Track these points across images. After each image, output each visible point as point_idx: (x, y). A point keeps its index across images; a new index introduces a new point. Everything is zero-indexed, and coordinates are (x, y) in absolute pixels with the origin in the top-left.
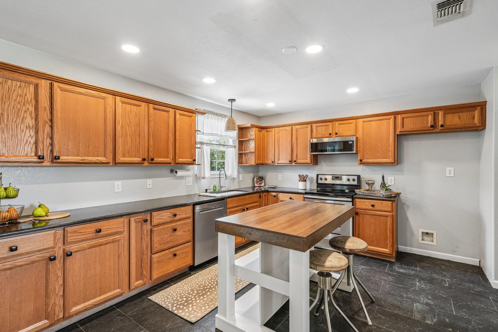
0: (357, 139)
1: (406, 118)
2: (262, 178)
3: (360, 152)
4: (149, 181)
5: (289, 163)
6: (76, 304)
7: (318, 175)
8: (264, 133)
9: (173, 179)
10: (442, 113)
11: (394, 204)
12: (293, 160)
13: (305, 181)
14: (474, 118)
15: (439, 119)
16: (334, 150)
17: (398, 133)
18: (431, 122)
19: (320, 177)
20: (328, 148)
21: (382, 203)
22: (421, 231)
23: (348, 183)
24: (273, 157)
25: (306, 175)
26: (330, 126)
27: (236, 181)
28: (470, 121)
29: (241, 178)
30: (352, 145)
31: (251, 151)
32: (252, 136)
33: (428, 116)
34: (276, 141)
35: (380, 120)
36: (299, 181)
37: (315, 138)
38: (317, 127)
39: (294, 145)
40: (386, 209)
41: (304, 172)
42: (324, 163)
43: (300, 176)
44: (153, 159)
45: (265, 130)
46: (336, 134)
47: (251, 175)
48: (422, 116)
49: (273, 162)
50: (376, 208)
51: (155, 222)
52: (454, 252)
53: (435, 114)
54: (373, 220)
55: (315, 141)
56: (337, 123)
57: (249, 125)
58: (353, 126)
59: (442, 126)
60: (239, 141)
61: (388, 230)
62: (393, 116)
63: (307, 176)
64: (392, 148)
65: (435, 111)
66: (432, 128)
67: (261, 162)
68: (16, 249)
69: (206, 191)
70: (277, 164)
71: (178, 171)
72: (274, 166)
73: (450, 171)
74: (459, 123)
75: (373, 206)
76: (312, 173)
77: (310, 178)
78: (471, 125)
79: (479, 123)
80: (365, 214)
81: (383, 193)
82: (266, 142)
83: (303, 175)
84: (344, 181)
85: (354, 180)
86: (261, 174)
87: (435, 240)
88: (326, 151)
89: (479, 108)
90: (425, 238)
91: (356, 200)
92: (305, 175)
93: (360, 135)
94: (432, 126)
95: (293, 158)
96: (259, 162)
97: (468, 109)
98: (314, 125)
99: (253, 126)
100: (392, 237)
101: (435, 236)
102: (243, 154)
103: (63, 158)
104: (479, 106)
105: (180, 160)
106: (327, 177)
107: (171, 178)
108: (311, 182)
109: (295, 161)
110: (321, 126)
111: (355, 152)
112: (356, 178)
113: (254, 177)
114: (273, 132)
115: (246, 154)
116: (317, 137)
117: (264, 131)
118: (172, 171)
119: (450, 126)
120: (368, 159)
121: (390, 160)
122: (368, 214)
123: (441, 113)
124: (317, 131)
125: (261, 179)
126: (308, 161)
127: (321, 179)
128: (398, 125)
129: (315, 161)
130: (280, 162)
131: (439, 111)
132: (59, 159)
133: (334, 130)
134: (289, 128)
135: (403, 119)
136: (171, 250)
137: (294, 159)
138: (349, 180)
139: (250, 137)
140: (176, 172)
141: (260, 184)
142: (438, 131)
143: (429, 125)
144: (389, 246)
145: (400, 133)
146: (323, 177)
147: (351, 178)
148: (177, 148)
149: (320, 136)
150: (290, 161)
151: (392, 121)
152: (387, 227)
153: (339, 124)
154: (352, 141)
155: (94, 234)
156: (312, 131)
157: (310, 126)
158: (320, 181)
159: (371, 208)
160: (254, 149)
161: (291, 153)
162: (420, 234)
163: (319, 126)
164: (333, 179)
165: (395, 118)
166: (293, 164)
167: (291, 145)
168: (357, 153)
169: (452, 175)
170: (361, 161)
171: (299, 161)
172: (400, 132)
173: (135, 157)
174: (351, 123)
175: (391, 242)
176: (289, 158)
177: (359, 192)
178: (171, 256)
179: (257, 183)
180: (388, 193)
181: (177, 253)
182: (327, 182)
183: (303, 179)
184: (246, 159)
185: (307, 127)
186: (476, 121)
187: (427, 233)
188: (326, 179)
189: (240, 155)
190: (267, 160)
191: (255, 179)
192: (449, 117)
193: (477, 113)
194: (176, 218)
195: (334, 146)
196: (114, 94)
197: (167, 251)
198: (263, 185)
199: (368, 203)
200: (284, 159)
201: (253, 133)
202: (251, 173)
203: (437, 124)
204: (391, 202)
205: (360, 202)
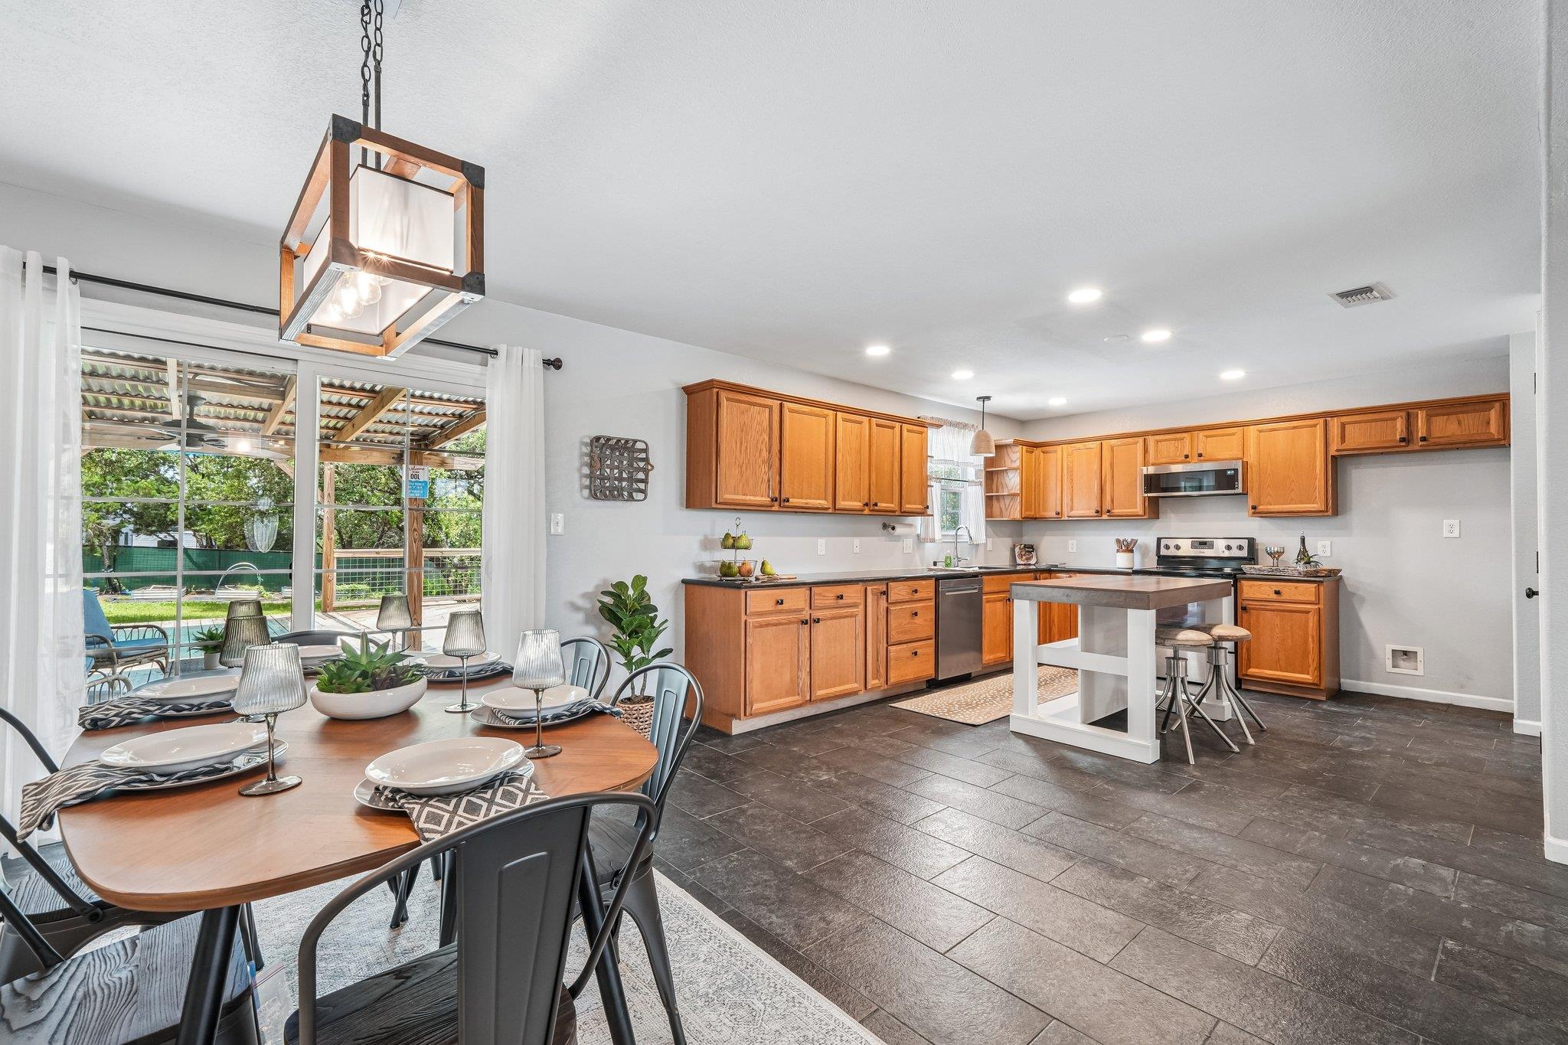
0: (1245, 465)
1: (1349, 423)
2: (1032, 547)
3: (1252, 491)
4: (857, 541)
5: (1096, 514)
6: (820, 688)
7: (1159, 540)
8: (1037, 456)
9: (886, 541)
10: (1424, 415)
11: (1321, 588)
12: (1103, 508)
13: (1132, 551)
14: (1488, 423)
15: (1417, 426)
16: (1200, 488)
17: (1333, 452)
18: (1402, 431)
19: (1163, 542)
20: (1183, 484)
21: (1296, 588)
22: (1390, 647)
23: (1227, 554)
24: (1059, 502)
25: (1132, 540)
26: (1187, 441)
27: (981, 549)
28: (1480, 428)
29: (989, 547)
30: (1234, 478)
31: (1012, 492)
32: (1015, 461)
33: (1394, 419)
34: (1065, 471)
35: (1294, 428)
36: (1118, 551)
37: (1153, 465)
38: (1157, 441)
39: (1105, 478)
40: (1306, 599)
41: (1128, 535)
42: (1172, 515)
43: (1118, 541)
44: (876, 505)
45: (1039, 449)
46: (1200, 455)
47: (1008, 542)
48: (1382, 420)
49: (1058, 514)
50: (1284, 597)
51: (893, 597)
52: (1461, 688)
53: (1408, 415)
54: (1278, 621)
55: (1151, 470)
56: (1201, 434)
57: (1010, 441)
58: (1236, 440)
59: (1424, 439)
60: (988, 473)
61: (1310, 639)
62: (1321, 421)
63: (1134, 542)
64: (1320, 483)
65: (1410, 411)
66: (1403, 444)
67: (1033, 513)
68: (782, 603)
69: (935, 564)
70: (1067, 518)
71: (896, 526)
72: (1060, 522)
73: (1451, 526)
74: (1458, 433)
75: (1277, 593)
76: (1146, 536)
77: (1140, 547)
78: (1484, 438)
79: (1499, 433)
80: (1262, 610)
81: (1301, 567)
82: (1042, 475)
83: (1125, 540)
84: (1219, 549)
85: (1240, 548)
86: (1027, 540)
87: (1420, 665)
88: (1178, 489)
89: (1497, 405)
90: (1401, 663)
91: (1243, 582)
92: (1129, 540)
93: (1251, 457)
94: (1403, 440)
95: (1103, 504)
96: (1027, 513)
97: (1477, 407)
98: (1151, 440)
99: (1017, 443)
100: (1317, 650)
101: (1420, 657)
102: (994, 498)
103: (793, 501)
104: (1500, 400)
105: (907, 506)
106: (1179, 542)
107: (884, 538)
108: (1145, 554)
109: (1109, 511)
110: (1166, 440)
111: (1240, 490)
112: (1245, 543)
113: (1014, 546)
114: (1059, 452)
115: (1001, 498)
116: (1157, 462)
117: (1038, 451)
118: (885, 526)
119: (1441, 440)
120: (1271, 504)
121: (1318, 505)
122: (1267, 610)
123: (1421, 415)
124: (1156, 450)
125: (1030, 549)
126: (1139, 510)
127: (1167, 547)
128: (1333, 437)
129: (1153, 510)
130: (1073, 513)
131: (1417, 410)
132: (788, 501)
133: (1195, 450)
134: (1095, 445)
135: (1343, 426)
136: (910, 645)
137: (1107, 506)
138: (1229, 548)
139: (1009, 464)
140: (893, 528)
141: (1027, 559)
142: (1416, 448)
143: (1398, 438)
144: (1311, 669)
145: (1337, 453)
146: (1172, 543)
147: (1234, 544)
148: (904, 486)
149: (1164, 460)
150: (1097, 512)
151: (1319, 431)
152: (1308, 634)
153: (1207, 437)
154: (1234, 469)
155: (835, 601)
156: (1146, 451)
157: (1141, 440)
158: (1164, 552)
159: (1274, 597)
160: (1018, 487)
161: (1099, 496)
162: (1389, 655)
163: (1161, 441)
164: (1193, 546)
165: (1326, 424)
166: (1105, 517)
167: (1099, 478)
168: (1245, 494)
169: (1456, 534)
170: (1254, 508)
171: (1116, 511)
172: (1337, 450)
173: (856, 501)
174: (1233, 434)
175: (1316, 661)
176: (1095, 505)
177: (1251, 568)
178: (909, 654)
179: (1022, 557)
180: (1310, 568)
181: (919, 651)
182: (1180, 553)
183: (1128, 547)
184: (1001, 509)
185: (1136, 443)
186: (1494, 429)
187: (1405, 653)
188: (1178, 547)
189: (989, 500)
190: (1045, 510)
191: (1017, 550)
192: (1438, 423)
193: (1494, 414)
194: (917, 596)
195: (1200, 481)
196: (836, 408)
197: (905, 646)
198: (1033, 561)
199: (1268, 588)
200: (1084, 507)
201: (1015, 457)
202: (1009, 537)
203: (1415, 436)
204: (1315, 585)
205: (1251, 587)
